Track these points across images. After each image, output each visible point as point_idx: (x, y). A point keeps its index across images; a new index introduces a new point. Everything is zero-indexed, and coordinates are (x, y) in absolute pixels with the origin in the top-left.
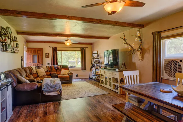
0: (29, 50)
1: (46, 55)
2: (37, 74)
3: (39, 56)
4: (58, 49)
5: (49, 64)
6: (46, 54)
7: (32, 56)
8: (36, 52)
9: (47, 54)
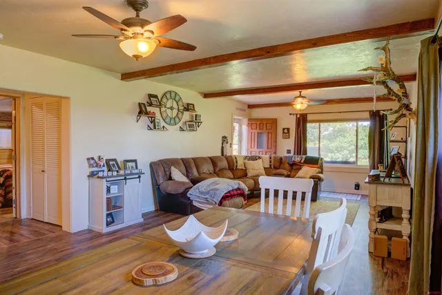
0: (252, 122)
1: (283, 132)
2: (246, 170)
3: (270, 135)
4: (309, 117)
5: (289, 152)
6: (284, 129)
7: (256, 134)
8: (265, 126)
9: (286, 131)
